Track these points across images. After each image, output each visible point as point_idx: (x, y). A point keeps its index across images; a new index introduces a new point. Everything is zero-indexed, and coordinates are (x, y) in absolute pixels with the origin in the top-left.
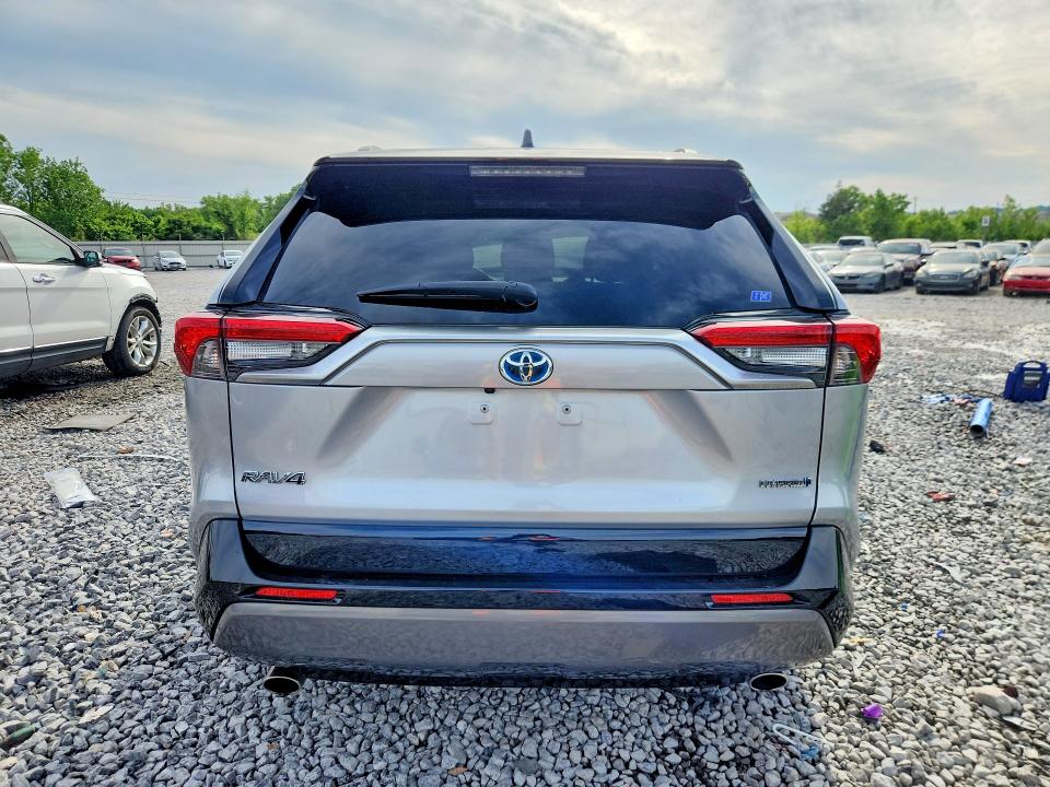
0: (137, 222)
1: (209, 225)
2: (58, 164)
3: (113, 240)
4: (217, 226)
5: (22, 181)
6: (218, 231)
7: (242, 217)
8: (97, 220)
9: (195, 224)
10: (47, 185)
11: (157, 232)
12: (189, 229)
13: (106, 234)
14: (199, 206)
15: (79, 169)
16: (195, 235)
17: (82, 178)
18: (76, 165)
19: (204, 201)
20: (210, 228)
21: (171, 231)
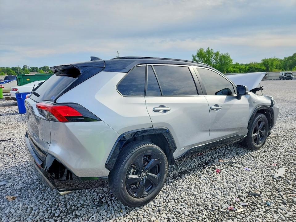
0: (240, 68)
1: (261, 67)
2: (223, 54)
3: (233, 73)
4: (264, 68)
5: (215, 59)
6: (263, 69)
7: (272, 64)
8: (230, 68)
9: (256, 68)
10: (220, 60)
11: (245, 70)
12: (254, 69)
13: (232, 71)
14: (261, 62)
15: (228, 55)
16: (256, 71)
17: (228, 57)
18: (227, 54)
19: (263, 60)
20: (261, 69)
21: (249, 70)
